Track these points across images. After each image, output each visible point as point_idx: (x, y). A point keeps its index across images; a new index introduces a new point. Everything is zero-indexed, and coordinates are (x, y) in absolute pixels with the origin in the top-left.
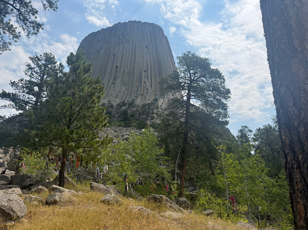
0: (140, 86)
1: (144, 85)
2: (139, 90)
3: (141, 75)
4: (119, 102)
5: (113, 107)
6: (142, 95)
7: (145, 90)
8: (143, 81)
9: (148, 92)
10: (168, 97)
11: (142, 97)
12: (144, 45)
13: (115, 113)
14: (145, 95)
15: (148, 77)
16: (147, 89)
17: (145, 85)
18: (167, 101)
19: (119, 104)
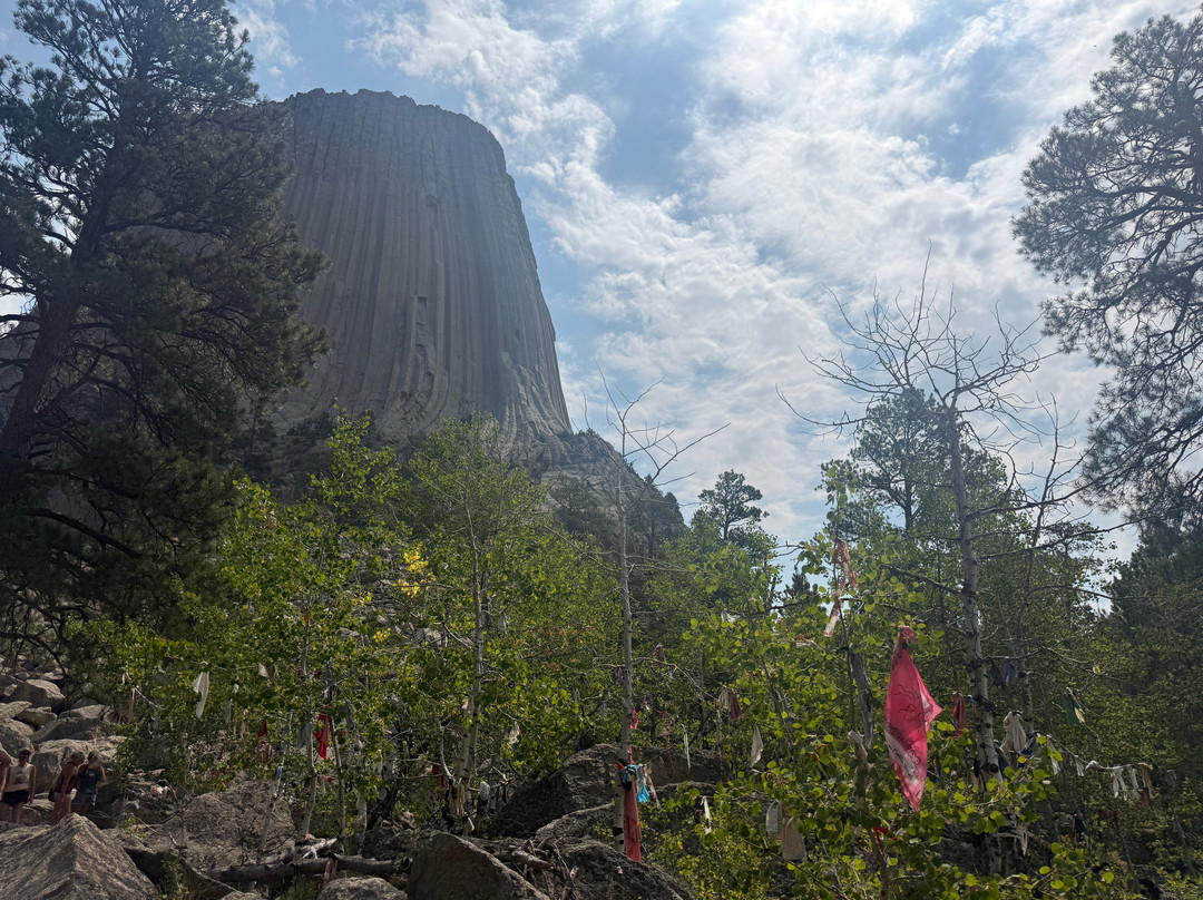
0: (401, 360)
1: (416, 359)
2: (395, 376)
3: (405, 313)
4: (302, 419)
5: (274, 436)
6: (407, 397)
7: (422, 377)
8: (413, 340)
9: (435, 389)
10: (518, 417)
11: (406, 405)
12: (423, 196)
13: (283, 464)
14: (419, 399)
15: (433, 324)
16: (430, 374)
17: (421, 358)
18: (515, 430)
19: (303, 428)
